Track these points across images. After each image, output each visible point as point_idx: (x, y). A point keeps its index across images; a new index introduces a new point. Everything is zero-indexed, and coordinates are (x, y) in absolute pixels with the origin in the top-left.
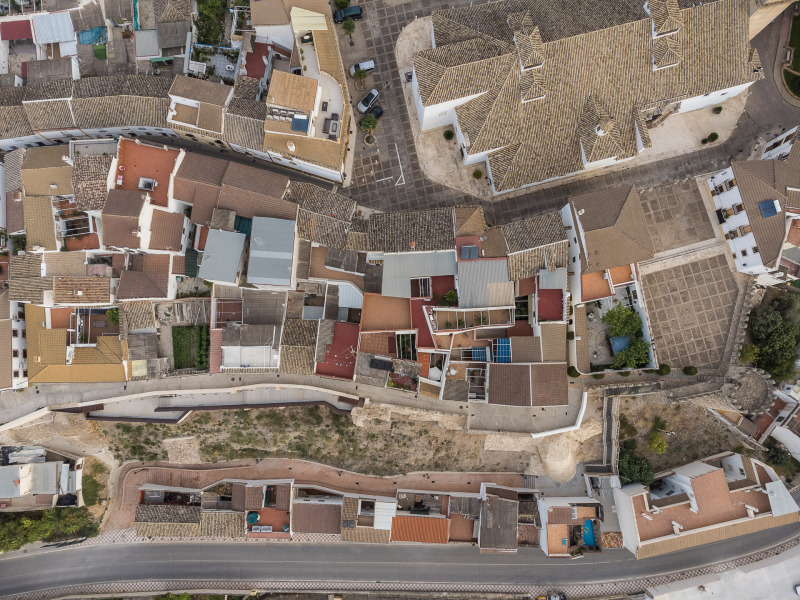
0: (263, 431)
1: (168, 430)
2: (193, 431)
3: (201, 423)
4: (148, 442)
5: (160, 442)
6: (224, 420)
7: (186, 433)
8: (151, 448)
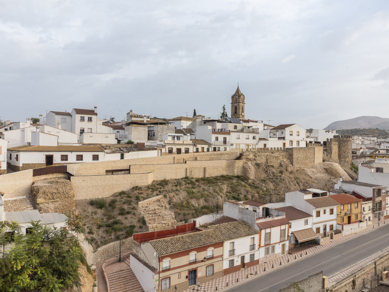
0: (206, 188)
1: (139, 194)
2: (160, 192)
3: (163, 185)
4: (122, 212)
5: (134, 208)
6: (178, 183)
7: (155, 193)
8: (127, 218)
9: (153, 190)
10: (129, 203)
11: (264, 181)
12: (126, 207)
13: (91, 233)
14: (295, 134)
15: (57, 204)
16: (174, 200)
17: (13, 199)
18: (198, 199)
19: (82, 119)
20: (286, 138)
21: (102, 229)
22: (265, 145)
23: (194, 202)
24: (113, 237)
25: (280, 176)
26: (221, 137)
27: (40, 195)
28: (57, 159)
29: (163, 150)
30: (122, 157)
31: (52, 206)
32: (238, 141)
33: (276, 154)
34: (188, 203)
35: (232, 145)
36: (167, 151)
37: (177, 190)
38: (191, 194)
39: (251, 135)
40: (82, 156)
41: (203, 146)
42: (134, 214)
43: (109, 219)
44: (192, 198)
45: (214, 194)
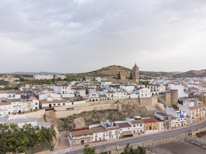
0: (100, 114)
1: (75, 116)
2: (82, 116)
3: (84, 114)
4: (69, 122)
5: (73, 121)
6: (90, 112)
7: (80, 116)
8: (70, 124)
9: (80, 115)
10: (72, 119)
11: (124, 112)
12: (70, 121)
13: (59, 128)
14: (144, 91)
15: (51, 120)
16: (87, 119)
17: (40, 118)
18: (95, 118)
19: (63, 88)
20: (140, 94)
21: (62, 127)
22: (130, 97)
23: (94, 120)
24: (65, 129)
25: (132, 110)
26: (111, 94)
27: (46, 117)
28: (52, 105)
29: (88, 100)
30: (73, 104)
31: (49, 120)
32: (118, 96)
33: (133, 101)
34: (91, 120)
35: (115, 97)
36: (89, 100)
37: (89, 115)
38: (93, 117)
39: (123, 93)
40: (60, 104)
41: (103, 98)
42: (72, 123)
43: (65, 124)
44: (93, 118)
45: (102, 117)
